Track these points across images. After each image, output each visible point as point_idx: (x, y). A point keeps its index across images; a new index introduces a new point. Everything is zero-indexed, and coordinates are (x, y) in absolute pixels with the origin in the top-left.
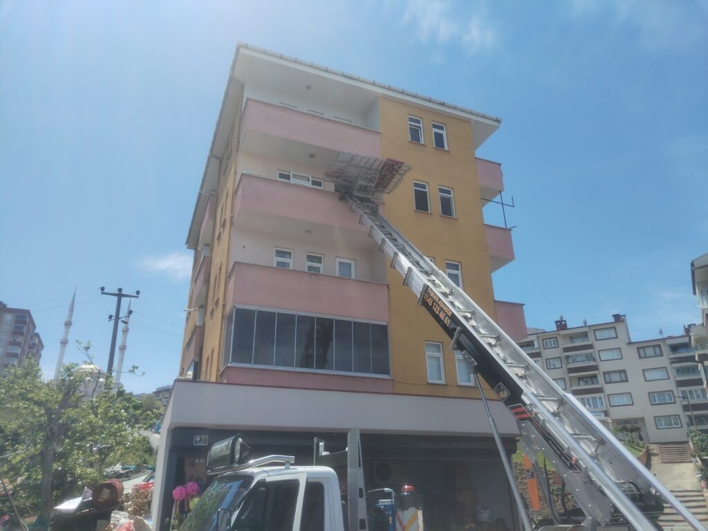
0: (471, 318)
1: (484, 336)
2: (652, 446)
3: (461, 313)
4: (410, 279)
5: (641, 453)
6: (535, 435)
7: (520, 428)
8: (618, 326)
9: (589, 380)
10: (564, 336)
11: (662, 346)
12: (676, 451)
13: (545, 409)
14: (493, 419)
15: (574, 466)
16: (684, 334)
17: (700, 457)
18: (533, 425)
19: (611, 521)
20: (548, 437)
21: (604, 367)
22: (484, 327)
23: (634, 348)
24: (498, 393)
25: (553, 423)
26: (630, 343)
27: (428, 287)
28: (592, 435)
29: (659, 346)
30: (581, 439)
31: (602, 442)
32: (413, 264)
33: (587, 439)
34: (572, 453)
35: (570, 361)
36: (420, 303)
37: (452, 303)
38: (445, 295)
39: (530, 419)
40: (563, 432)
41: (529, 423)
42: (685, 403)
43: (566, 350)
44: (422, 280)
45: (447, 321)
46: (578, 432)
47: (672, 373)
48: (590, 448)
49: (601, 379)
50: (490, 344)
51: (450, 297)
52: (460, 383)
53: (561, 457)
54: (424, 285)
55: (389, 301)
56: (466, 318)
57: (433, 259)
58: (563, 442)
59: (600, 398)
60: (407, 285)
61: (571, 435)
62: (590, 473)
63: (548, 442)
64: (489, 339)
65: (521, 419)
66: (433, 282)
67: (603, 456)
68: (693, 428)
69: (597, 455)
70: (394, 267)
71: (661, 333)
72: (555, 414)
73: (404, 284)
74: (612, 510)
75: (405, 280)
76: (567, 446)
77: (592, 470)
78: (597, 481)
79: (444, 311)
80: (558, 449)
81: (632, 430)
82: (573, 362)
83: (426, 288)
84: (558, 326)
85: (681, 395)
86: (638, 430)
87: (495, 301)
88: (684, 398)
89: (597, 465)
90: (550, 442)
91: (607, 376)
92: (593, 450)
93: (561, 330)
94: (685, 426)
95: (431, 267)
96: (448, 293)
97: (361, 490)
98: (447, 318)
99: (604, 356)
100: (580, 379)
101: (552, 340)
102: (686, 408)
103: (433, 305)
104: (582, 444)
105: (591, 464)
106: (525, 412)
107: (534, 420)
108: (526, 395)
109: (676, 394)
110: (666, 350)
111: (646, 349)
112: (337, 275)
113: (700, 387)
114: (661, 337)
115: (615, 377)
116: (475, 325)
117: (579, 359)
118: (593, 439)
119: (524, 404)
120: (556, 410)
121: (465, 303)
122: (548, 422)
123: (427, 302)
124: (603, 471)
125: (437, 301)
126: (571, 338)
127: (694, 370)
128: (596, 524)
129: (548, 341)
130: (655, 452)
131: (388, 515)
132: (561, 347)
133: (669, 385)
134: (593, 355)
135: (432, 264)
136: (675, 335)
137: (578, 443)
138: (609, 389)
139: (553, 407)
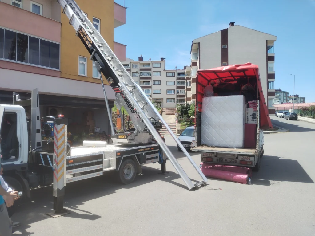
0: (101, 47)
1: (106, 56)
2: (164, 109)
3: (97, 43)
4: (73, 21)
5: (160, 111)
6: (122, 99)
7: (116, 96)
8: (162, 63)
9: (147, 83)
10: (141, 64)
11: (175, 73)
12: (171, 111)
13: (127, 90)
14: (105, 92)
15: (134, 112)
16: (184, 69)
17: (178, 113)
18: (122, 95)
19: (144, 131)
20: (126, 100)
21: (153, 78)
22: (107, 52)
23: (166, 72)
24: (109, 81)
25: (129, 95)
26: (165, 70)
27: (82, 27)
28: (143, 101)
29: (174, 72)
30: (139, 102)
31: (146, 103)
32: (75, 14)
33: (141, 102)
34: (135, 107)
35: (142, 74)
36: (77, 35)
37: (93, 38)
38: (90, 33)
39: (120, 93)
40: (132, 99)
41: (120, 94)
42: (178, 94)
43: (141, 69)
44: (79, 23)
45: (90, 46)
46: (138, 100)
47: (176, 83)
48: (141, 105)
49: (151, 83)
50: (108, 60)
51: (93, 35)
52: (93, 77)
53: (130, 108)
54: (80, 26)
55: (61, 32)
56: (99, 46)
57: (87, 14)
58: (132, 102)
59: (150, 90)
60: (71, 24)
61: (136, 100)
62: (140, 114)
63: (126, 102)
64: (108, 58)
65: (117, 93)
66: (85, 25)
67: (146, 109)
68: (178, 103)
69: (144, 108)
70: (64, 13)
71: (176, 67)
72: (131, 92)
73: (69, 23)
74: (145, 127)
75: (70, 21)
76: (133, 104)
77: (141, 113)
78: (142, 117)
79: (89, 41)
80: (130, 105)
81: (158, 103)
82: (143, 75)
83: (81, 28)
84: (139, 59)
85: (177, 92)
86: (160, 102)
87: (114, 42)
88: (178, 93)
89: (143, 112)
90: (127, 102)
91: (154, 82)
92: (143, 106)
93: (140, 61)
94: (176, 102)
95: (84, 17)
96: (92, 32)
97: (38, 117)
98: (90, 44)
99: (155, 74)
100: (144, 82)
101: (136, 65)
102: (178, 96)
103: (83, 37)
104: (139, 104)
105: (141, 111)
106: (119, 90)
107: (122, 93)
108: (120, 83)
109: (175, 91)
110: (176, 74)
111: (170, 73)
112: (31, 11)
113: (184, 89)
114: (176, 69)
115: (157, 83)
116: (103, 50)
117: (145, 74)
118: (143, 102)
119: (119, 87)
120: (131, 90)
121: (100, 39)
122: (127, 94)
123: (81, 35)
124: (145, 114)
125: (86, 35)
126: (144, 65)
127: (183, 83)
128: (138, 132)
129: (134, 65)
130: (164, 111)
131: (51, 128)
132: (139, 68)
133: (174, 88)
134: (151, 73)
135: (86, 17)
136: (180, 69)
137: (138, 104)
138: (154, 87)
139: (130, 89)
